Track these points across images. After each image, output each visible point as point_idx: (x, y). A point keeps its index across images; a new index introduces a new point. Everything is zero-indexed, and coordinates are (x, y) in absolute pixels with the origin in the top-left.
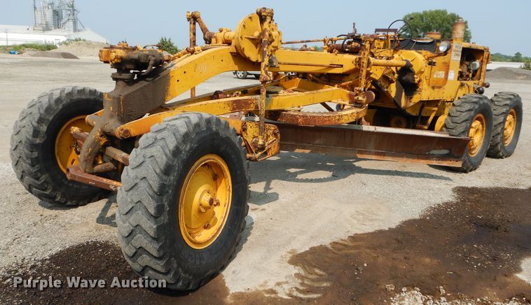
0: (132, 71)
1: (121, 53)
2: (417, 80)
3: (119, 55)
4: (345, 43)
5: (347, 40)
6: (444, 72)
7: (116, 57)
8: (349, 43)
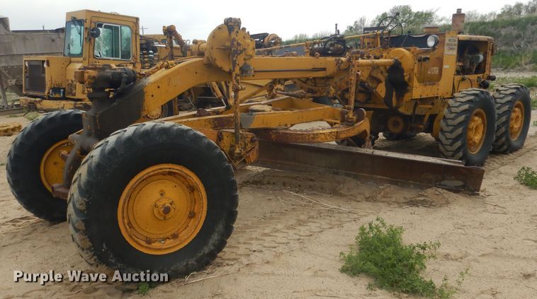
0: (107, 90)
1: (93, 73)
2: (406, 78)
3: (92, 75)
4: (327, 46)
5: (329, 43)
6: (437, 68)
7: (89, 77)
8: (332, 45)
